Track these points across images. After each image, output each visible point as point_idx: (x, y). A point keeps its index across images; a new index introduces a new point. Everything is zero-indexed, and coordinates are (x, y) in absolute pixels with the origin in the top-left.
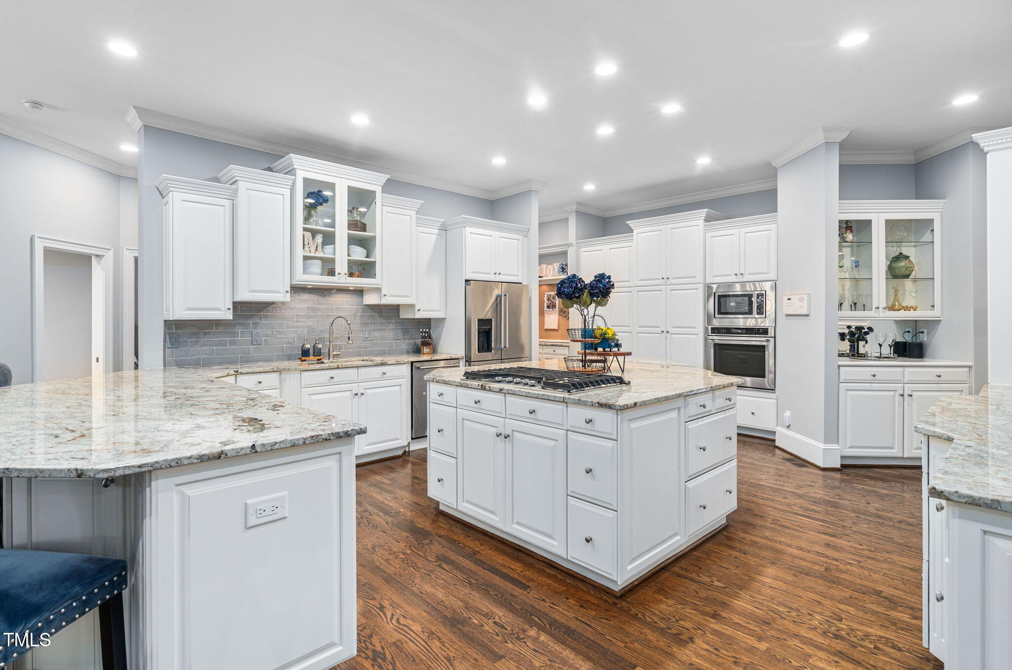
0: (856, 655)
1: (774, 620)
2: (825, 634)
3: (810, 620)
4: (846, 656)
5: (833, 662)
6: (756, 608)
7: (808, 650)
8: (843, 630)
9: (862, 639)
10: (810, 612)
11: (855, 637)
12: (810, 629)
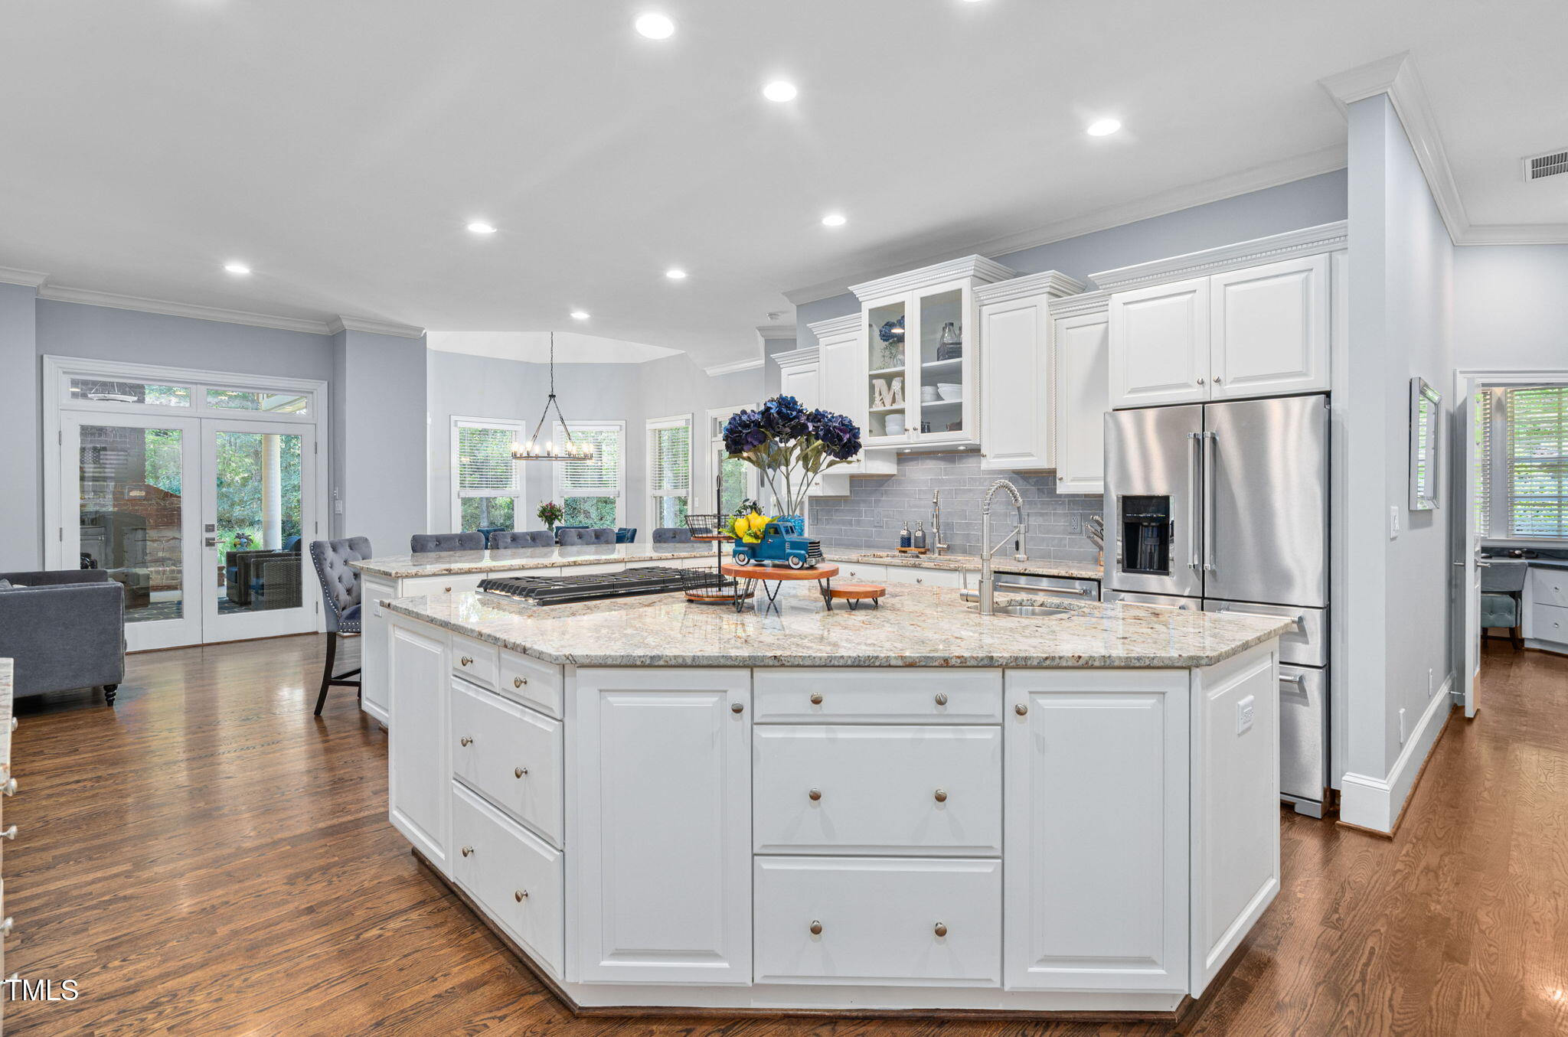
0: (112, 1004)
1: (251, 957)
2: (171, 995)
3: (209, 994)
4: (124, 994)
5: (132, 977)
6: (289, 950)
7: (172, 965)
8: (155, 1019)
9: (117, 1031)
10: (221, 1004)
11: (131, 1025)
12: (198, 984)
